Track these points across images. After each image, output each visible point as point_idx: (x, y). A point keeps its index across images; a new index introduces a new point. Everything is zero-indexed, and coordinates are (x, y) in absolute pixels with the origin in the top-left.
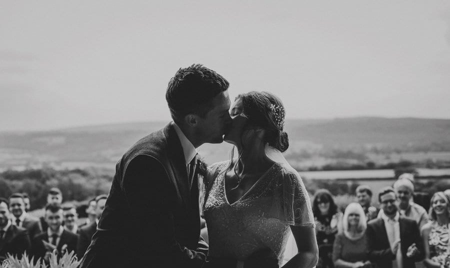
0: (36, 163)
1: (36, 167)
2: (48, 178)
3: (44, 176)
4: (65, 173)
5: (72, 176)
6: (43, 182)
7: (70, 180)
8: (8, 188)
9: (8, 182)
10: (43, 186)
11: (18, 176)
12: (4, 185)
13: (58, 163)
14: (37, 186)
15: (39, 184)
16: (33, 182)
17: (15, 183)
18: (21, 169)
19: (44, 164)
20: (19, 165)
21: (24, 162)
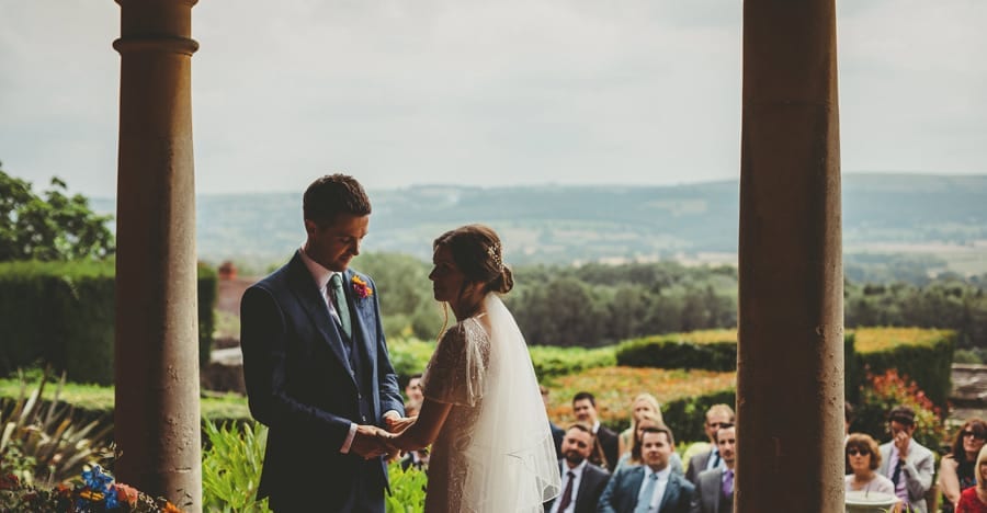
0: (647, 253)
1: (643, 260)
2: (666, 284)
3: (659, 278)
4: (700, 274)
5: (714, 280)
6: (656, 290)
7: (710, 289)
8: (585, 300)
9: (586, 287)
10: (655, 299)
11: (608, 277)
12: (579, 292)
13: (691, 253)
14: (643, 298)
15: (647, 294)
16: (637, 289)
17: (599, 289)
18: (615, 262)
19: (663, 252)
20: (615, 255)
21: (624, 249)
